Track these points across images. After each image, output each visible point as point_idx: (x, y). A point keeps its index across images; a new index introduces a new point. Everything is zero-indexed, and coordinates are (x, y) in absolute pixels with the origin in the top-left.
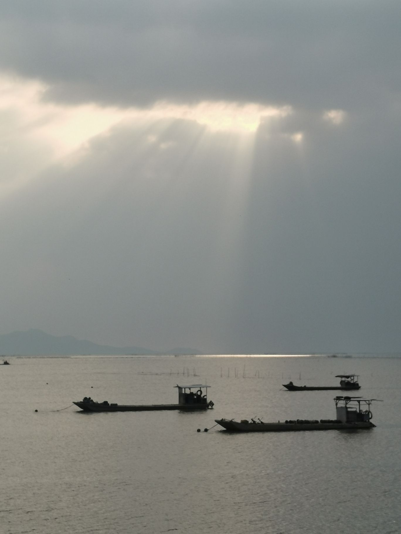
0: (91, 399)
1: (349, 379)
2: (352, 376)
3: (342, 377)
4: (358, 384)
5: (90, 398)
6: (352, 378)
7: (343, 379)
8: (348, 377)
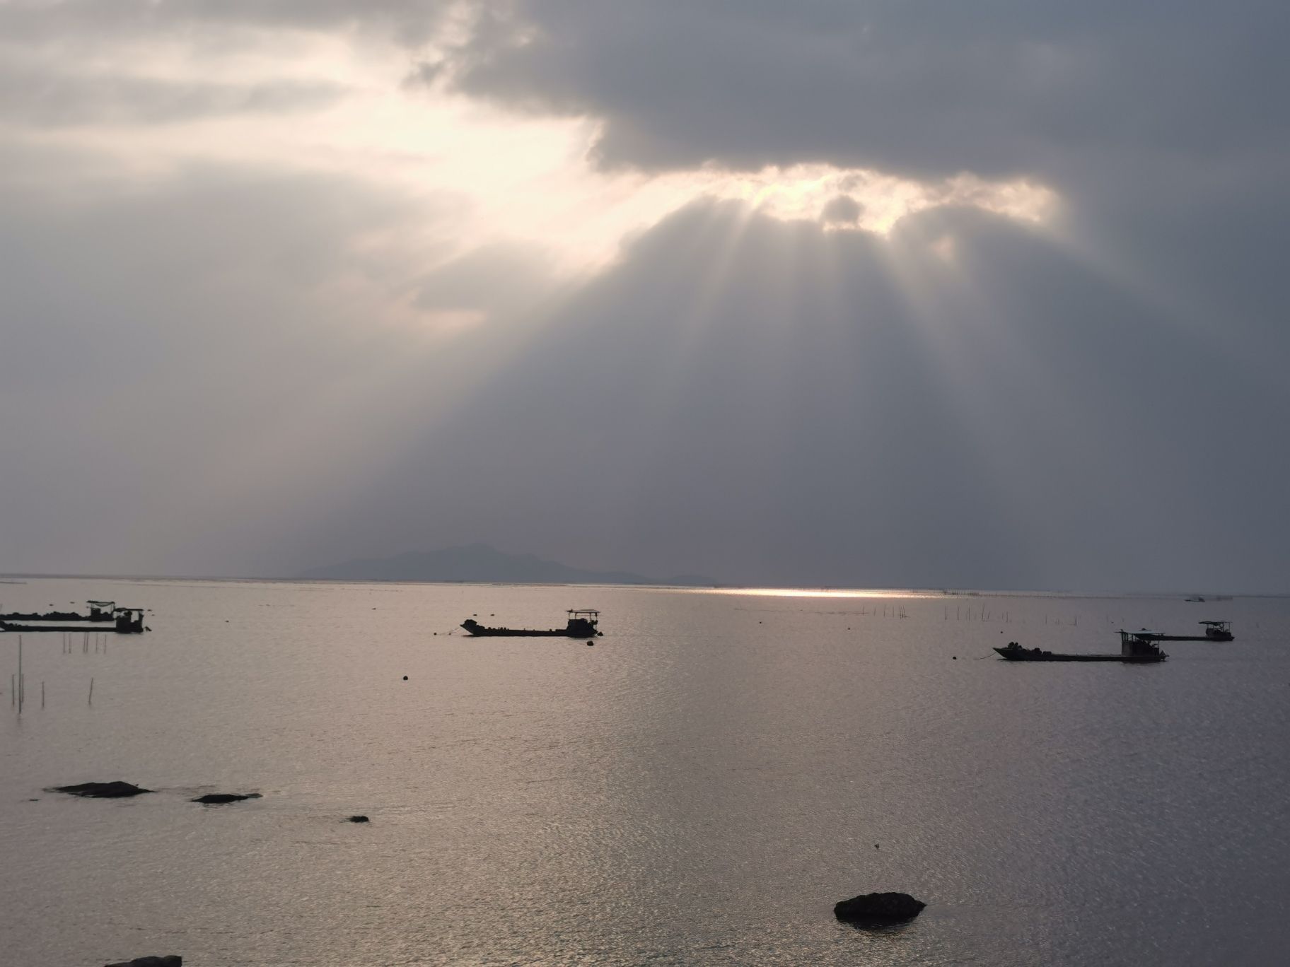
0: (1019, 645)
1: (1218, 627)
2: (1222, 623)
3: (1208, 623)
4: (1230, 633)
5: (1017, 644)
6: (1221, 625)
7: (1211, 626)
8: (1215, 624)
